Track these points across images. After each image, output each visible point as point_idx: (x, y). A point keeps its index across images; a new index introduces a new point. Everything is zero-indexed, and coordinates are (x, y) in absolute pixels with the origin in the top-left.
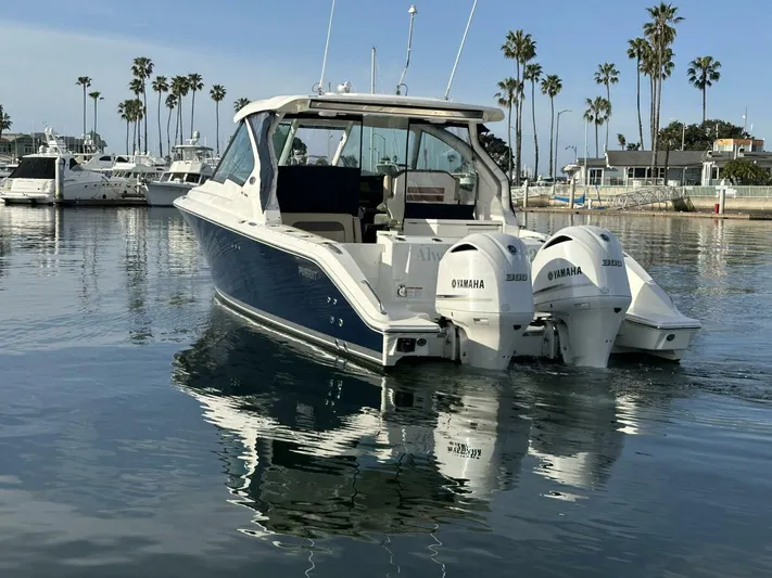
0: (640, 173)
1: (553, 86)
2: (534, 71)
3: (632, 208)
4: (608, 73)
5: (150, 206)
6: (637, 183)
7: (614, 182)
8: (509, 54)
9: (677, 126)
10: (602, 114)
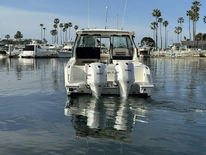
0: (190, 47)
1: (166, 24)
2: (161, 20)
3: (188, 56)
4: (181, 20)
5: (59, 58)
6: (189, 50)
7: (183, 50)
8: (154, 15)
9: (200, 34)
10: (179, 31)
